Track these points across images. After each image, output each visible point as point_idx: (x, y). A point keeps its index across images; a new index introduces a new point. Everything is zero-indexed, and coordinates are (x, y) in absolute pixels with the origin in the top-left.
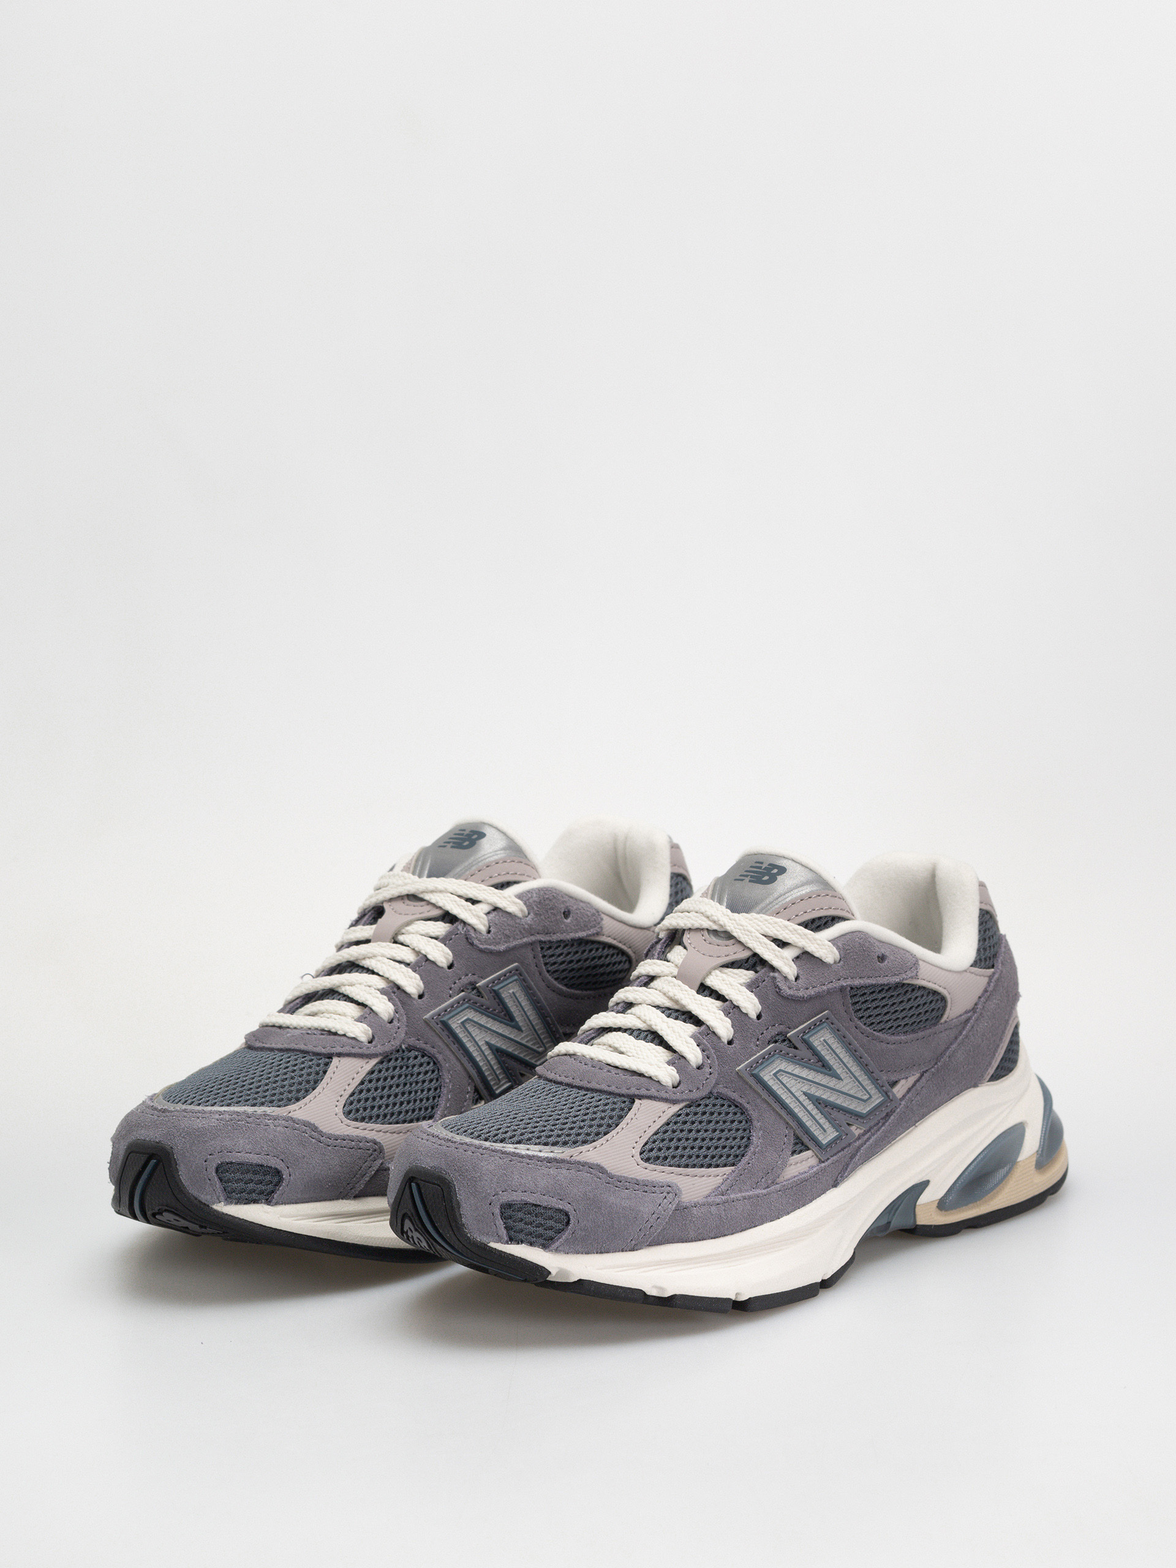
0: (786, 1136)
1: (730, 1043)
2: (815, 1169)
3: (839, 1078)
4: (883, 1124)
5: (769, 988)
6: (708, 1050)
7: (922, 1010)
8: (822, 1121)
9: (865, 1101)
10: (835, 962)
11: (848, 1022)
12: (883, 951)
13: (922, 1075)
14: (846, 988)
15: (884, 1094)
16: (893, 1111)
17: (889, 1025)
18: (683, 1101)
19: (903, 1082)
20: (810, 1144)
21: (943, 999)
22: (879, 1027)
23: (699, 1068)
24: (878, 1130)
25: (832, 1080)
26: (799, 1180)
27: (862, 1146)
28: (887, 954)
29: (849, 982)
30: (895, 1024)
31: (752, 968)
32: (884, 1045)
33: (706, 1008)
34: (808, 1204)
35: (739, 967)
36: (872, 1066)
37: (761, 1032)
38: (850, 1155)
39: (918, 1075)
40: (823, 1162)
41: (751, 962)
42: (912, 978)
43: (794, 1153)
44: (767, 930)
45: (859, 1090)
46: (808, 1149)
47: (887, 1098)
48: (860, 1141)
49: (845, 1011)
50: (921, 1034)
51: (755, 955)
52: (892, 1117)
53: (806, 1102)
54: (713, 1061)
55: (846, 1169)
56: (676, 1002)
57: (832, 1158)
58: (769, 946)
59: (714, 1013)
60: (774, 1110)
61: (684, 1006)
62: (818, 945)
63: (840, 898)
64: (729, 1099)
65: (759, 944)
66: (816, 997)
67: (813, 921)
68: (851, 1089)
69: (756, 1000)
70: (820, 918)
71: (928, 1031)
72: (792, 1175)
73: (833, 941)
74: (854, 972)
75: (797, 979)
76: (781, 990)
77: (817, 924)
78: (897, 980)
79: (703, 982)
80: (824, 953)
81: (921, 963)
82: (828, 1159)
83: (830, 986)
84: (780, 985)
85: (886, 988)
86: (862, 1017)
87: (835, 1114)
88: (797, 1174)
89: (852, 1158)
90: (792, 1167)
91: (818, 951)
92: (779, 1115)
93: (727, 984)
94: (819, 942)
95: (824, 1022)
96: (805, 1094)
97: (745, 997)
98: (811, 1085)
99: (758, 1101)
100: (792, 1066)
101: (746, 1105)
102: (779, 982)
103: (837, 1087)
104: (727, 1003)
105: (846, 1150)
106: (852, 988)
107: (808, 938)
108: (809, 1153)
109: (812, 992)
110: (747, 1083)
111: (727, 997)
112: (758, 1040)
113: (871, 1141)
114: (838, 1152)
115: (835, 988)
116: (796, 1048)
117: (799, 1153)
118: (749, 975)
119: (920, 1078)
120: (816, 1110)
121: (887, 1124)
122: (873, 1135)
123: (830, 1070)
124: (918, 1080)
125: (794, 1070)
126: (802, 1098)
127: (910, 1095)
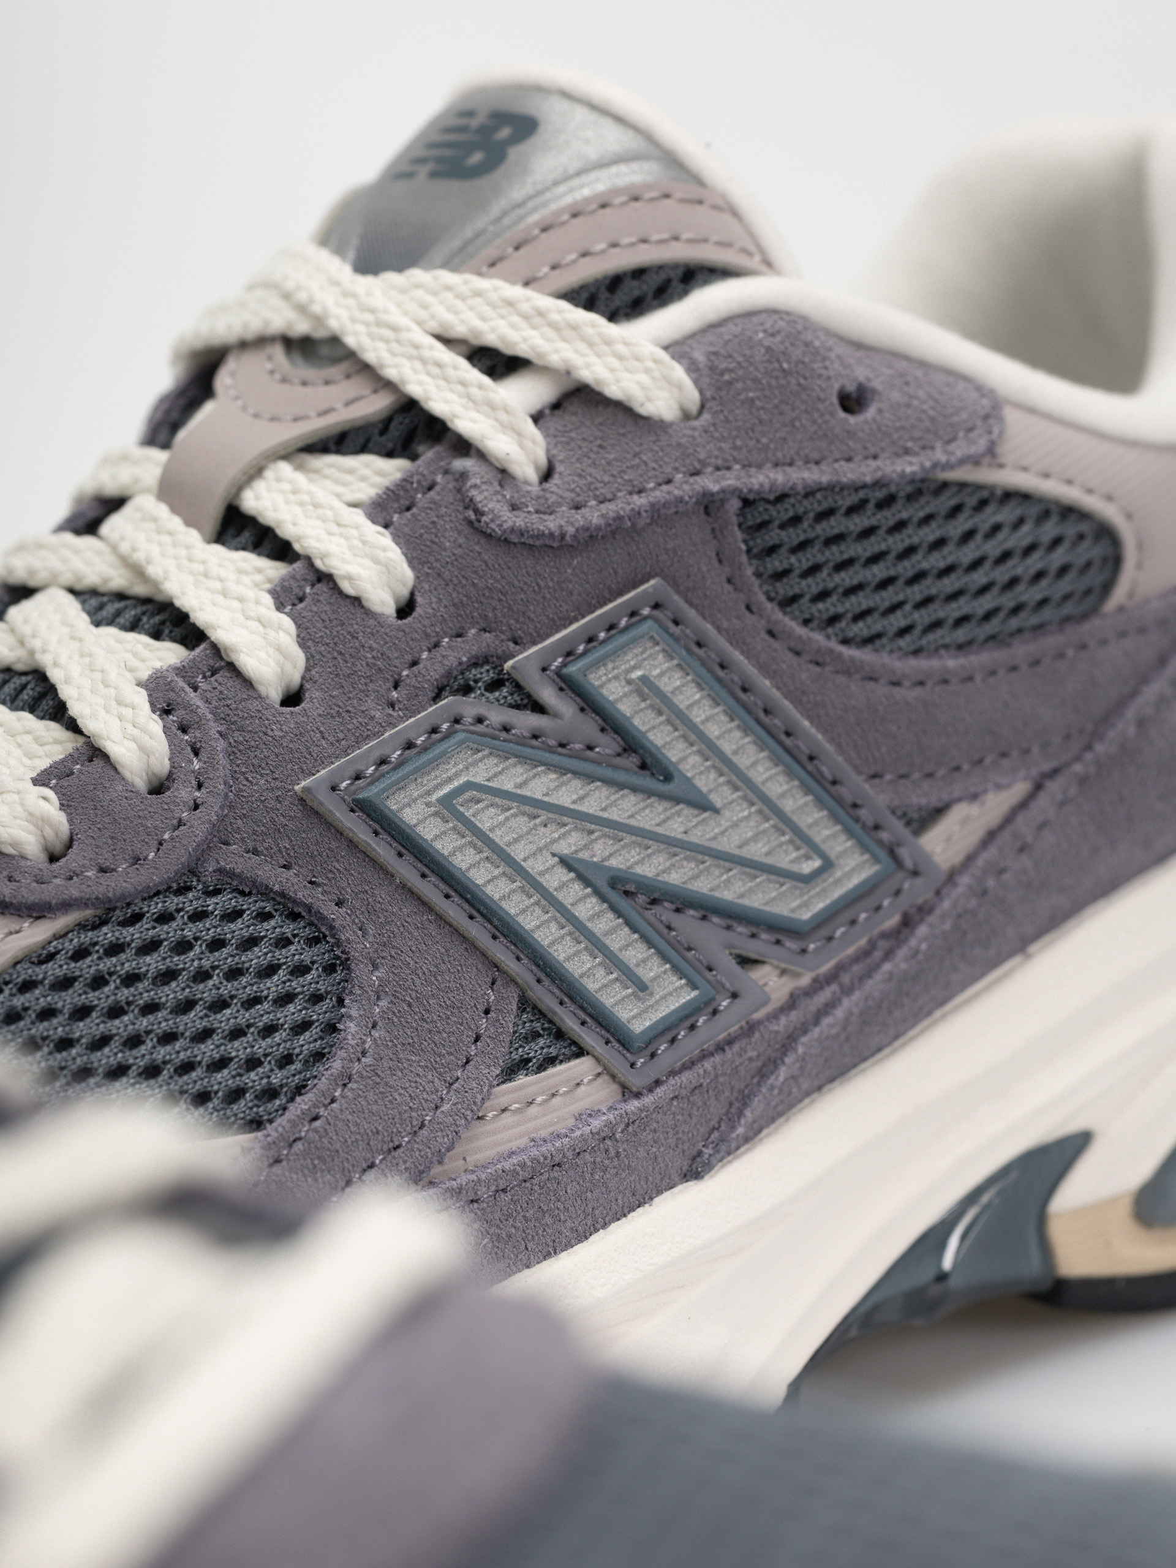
0: (487, 1012)
1: (292, 699)
2: (596, 1123)
3: (702, 805)
4: (888, 955)
5: (443, 510)
6: (199, 725)
7: (1017, 567)
8: (635, 953)
9: (807, 880)
10: (686, 416)
11: (739, 618)
12: (861, 374)
13: (1038, 787)
14: (723, 501)
15: (883, 854)
16: (925, 910)
17: (898, 620)
18: (66, 906)
19: (960, 812)
20: (589, 1037)
21: (1106, 533)
22: (860, 629)
23: (158, 788)
24: (869, 974)
25: (679, 814)
26: (523, 1165)
27: (805, 1032)
28: (877, 384)
29: (731, 480)
30: (922, 617)
31: (403, 448)
32: (880, 690)
33: (218, 585)
34: (568, 1245)
35: (363, 449)
36: (834, 759)
37: (409, 658)
38: (759, 1064)
39: (1020, 789)
40: (638, 1095)
41: (396, 430)
42: (975, 461)
43: (510, 1072)
44: (448, 317)
45: (781, 845)
46: (580, 1052)
47: (893, 866)
48: (794, 1016)
49: (729, 581)
50: (1021, 650)
51: (410, 406)
52: (922, 930)
53: (572, 893)
54: (211, 763)
55: (740, 1114)
56: (138, 571)
57: (672, 1081)
58: (451, 372)
59: (241, 600)
60: (441, 919)
61: (155, 584)
62: (620, 358)
63: (716, 207)
64: (265, 892)
65: (418, 365)
66: (613, 533)
67: (615, 282)
68: (755, 838)
69: (394, 554)
70: (639, 273)
71: (1050, 642)
72: (500, 1149)
73: (677, 348)
74: (752, 443)
75: (547, 475)
76: (483, 514)
77: (630, 290)
78: (909, 470)
79: (236, 503)
80: (638, 383)
81: (1011, 415)
82: (658, 1083)
83: (660, 495)
84: (478, 498)
85: (880, 494)
86: (794, 599)
87: (687, 925)
88: (523, 1142)
89: (763, 1073)
90: (507, 1119)
91: (618, 381)
92: (464, 938)
93: (302, 504)
94: (621, 348)
95: (646, 618)
96: (566, 862)
97: (356, 542)
98: (591, 832)
99: (382, 893)
100: (519, 769)
101: (330, 911)
102: (475, 486)
103: (695, 837)
104: (297, 565)
105: (736, 1047)
106: (747, 503)
107: (583, 338)
108: (582, 1066)
109: (594, 515)
110: (339, 833)
111: (297, 547)
112: (396, 686)
113: (839, 1013)
114: (704, 1055)
115: (680, 500)
116: (538, 708)
117: (541, 1068)
118: (391, 470)
119: (1032, 796)
120: (610, 915)
121: (902, 953)
122: (847, 991)
123: (668, 778)
124: (1023, 805)
125: (524, 783)
126: (556, 878)
127: (991, 853)
